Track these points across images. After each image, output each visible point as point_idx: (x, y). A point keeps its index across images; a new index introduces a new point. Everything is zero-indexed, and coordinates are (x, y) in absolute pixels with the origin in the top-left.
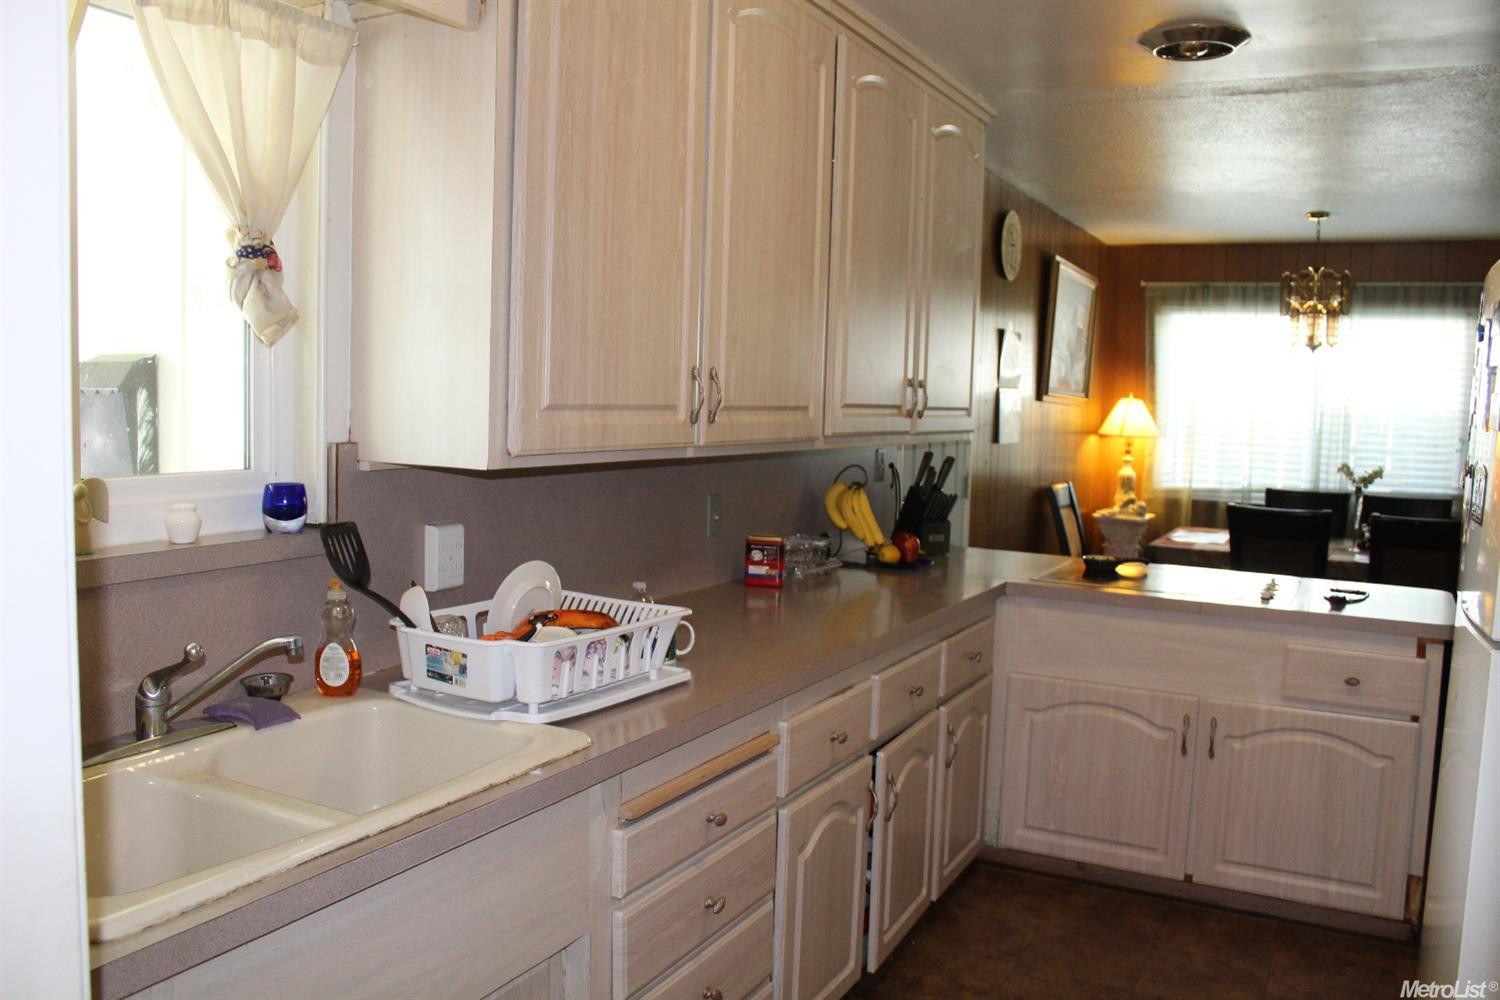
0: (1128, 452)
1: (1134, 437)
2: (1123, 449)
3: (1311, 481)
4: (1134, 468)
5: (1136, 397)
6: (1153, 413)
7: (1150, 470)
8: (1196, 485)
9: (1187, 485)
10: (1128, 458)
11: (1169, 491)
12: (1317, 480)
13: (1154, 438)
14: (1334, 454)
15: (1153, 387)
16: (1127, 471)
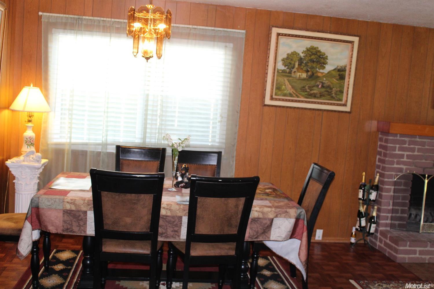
0: (30, 121)
1: (33, 112)
2: (27, 119)
3: (141, 138)
4: (34, 131)
5: (35, 85)
6: (47, 96)
7: (45, 131)
8: (73, 141)
9: (68, 141)
10: (30, 124)
11: (56, 144)
12: (145, 137)
13: (48, 112)
14: (154, 131)
15: (46, 80)
16: (29, 133)
